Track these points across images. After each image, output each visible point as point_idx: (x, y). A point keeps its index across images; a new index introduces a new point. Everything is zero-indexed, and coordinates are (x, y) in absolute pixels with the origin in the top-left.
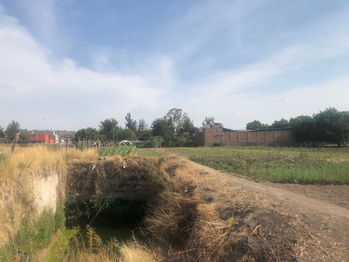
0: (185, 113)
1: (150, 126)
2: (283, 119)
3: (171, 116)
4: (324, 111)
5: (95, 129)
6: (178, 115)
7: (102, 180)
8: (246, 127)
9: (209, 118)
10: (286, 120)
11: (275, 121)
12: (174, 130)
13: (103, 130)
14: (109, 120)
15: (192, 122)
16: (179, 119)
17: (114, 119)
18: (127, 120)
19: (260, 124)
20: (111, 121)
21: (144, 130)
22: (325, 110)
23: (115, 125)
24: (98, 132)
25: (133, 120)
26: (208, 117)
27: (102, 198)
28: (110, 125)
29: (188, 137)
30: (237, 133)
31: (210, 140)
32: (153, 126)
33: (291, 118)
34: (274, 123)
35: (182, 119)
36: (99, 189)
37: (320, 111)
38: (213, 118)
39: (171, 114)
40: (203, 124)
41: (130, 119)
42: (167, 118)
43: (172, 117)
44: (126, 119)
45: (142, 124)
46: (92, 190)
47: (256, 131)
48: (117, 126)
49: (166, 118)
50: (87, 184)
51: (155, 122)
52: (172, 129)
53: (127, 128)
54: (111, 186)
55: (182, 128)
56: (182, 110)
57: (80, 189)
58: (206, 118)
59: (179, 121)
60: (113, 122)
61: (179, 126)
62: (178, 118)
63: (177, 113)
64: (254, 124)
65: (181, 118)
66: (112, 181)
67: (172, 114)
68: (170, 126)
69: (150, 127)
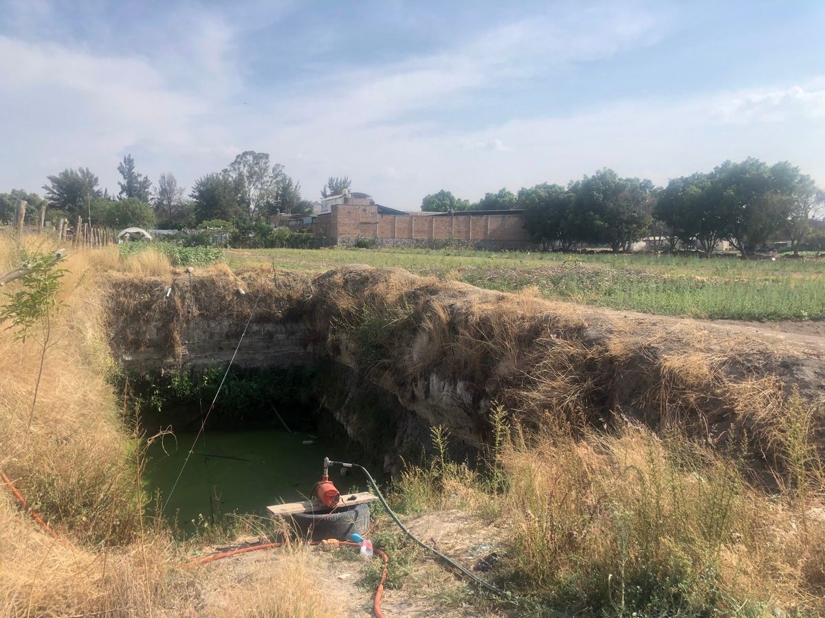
0: (278, 165)
1: (190, 193)
2: (504, 189)
3: (241, 169)
4: (593, 176)
5: (35, 195)
6: (260, 169)
7: (188, 322)
8: (422, 204)
9: (337, 181)
10: (509, 193)
11: (487, 194)
12: (249, 204)
13: (58, 200)
14: (72, 173)
15: (296, 187)
16: (262, 178)
17: (87, 169)
18: (123, 174)
19: (452, 199)
20: (80, 175)
21: (172, 204)
22: (595, 174)
23: (91, 187)
24: (42, 203)
25: (140, 175)
26: (335, 177)
27: (188, 364)
28: (76, 185)
29: (291, 223)
30: (408, 218)
31: (349, 234)
32: (197, 194)
33: (523, 189)
34: (484, 198)
35: (270, 180)
36: (183, 345)
37: (585, 175)
38: (348, 181)
39: (242, 166)
40: (325, 195)
41: (133, 173)
42: (231, 173)
43: (245, 172)
44: (121, 172)
45: (168, 188)
46: (165, 345)
47: (450, 214)
48: (96, 189)
49: (229, 175)
50: (151, 333)
51: (202, 184)
52: (245, 202)
53: (124, 196)
54: (212, 335)
55: (272, 201)
56: (270, 157)
57: (135, 345)
58: (331, 180)
59: (262, 184)
60: (86, 178)
61: (261, 196)
62: (260, 177)
63: (257, 163)
64: (439, 200)
65: (268, 178)
66: (213, 325)
67: (244, 166)
68: (239, 195)
69: (190, 196)
